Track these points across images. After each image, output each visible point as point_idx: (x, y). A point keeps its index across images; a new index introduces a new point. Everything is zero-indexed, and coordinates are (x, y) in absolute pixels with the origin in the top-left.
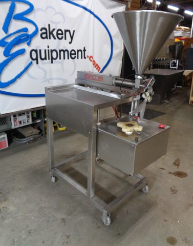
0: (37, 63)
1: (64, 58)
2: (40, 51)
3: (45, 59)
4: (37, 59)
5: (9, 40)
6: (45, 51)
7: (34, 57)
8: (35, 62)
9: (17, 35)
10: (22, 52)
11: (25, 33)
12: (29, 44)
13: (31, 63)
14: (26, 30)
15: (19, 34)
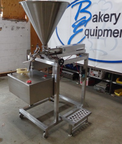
0: (88, 38)
1: (107, 36)
2: (91, 30)
3: (93, 35)
4: (88, 35)
5: (76, 24)
6: (94, 30)
7: (87, 34)
8: (87, 37)
9: (80, 21)
10: (81, 30)
11: (84, 19)
12: (85, 26)
13: (84, 38)
14: (85, 17)
15: (81, 20)
